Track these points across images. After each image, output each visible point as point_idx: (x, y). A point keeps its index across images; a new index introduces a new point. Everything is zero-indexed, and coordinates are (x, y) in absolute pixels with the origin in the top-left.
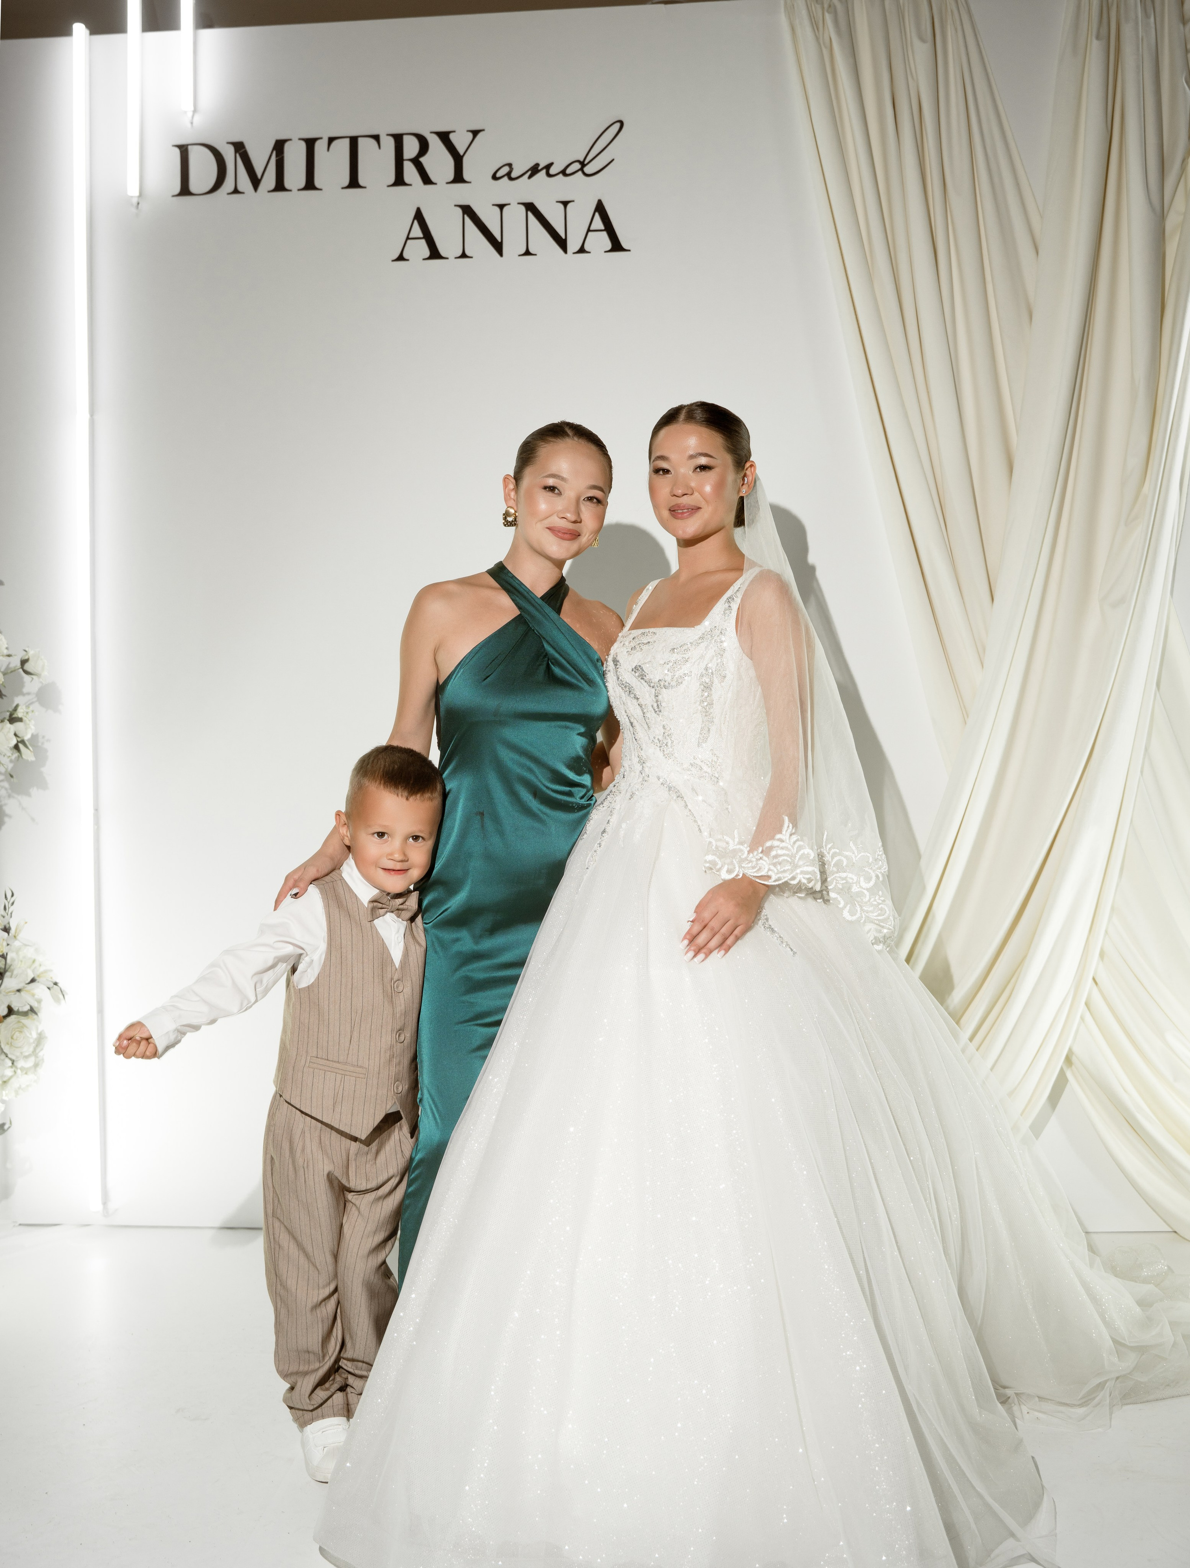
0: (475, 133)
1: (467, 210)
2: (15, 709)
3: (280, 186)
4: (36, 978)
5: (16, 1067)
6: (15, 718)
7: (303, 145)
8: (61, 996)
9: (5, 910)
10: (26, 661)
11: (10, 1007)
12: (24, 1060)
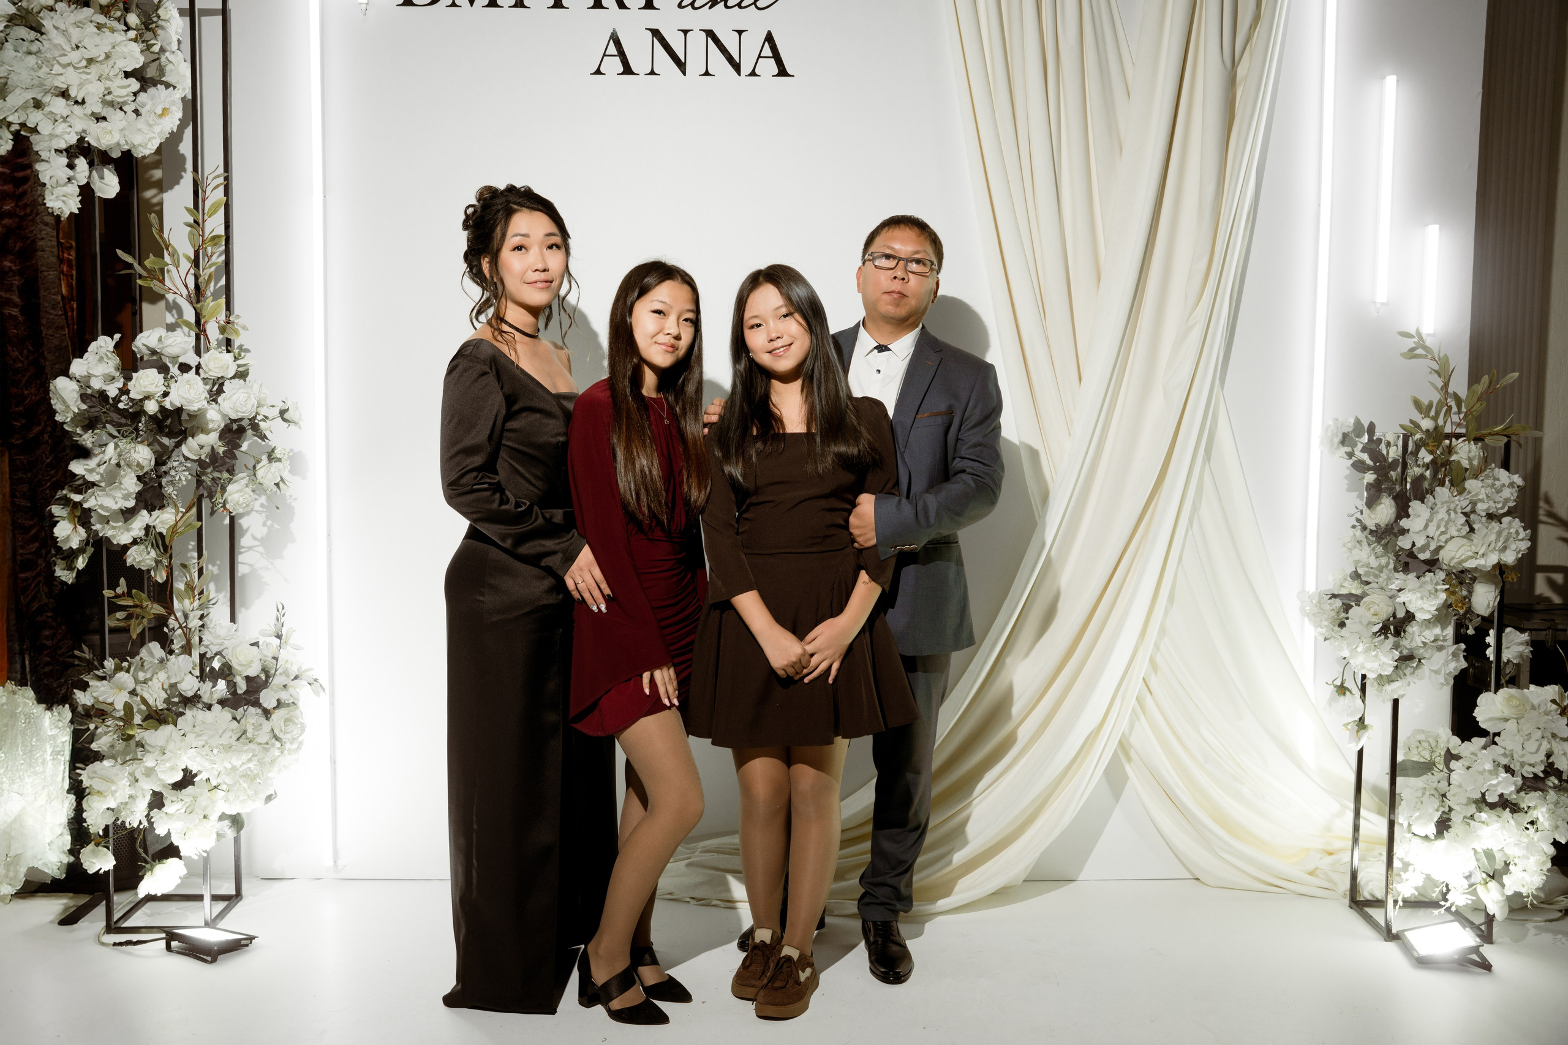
1: (656, 33)
2: (274, 451)
3: (493, 3)
4: (300, 675)
6: (274, 458)
8: (321, 690)
9: (278, 620)
10: (287, 410)
11: (278, 701)
12: (291, 743)
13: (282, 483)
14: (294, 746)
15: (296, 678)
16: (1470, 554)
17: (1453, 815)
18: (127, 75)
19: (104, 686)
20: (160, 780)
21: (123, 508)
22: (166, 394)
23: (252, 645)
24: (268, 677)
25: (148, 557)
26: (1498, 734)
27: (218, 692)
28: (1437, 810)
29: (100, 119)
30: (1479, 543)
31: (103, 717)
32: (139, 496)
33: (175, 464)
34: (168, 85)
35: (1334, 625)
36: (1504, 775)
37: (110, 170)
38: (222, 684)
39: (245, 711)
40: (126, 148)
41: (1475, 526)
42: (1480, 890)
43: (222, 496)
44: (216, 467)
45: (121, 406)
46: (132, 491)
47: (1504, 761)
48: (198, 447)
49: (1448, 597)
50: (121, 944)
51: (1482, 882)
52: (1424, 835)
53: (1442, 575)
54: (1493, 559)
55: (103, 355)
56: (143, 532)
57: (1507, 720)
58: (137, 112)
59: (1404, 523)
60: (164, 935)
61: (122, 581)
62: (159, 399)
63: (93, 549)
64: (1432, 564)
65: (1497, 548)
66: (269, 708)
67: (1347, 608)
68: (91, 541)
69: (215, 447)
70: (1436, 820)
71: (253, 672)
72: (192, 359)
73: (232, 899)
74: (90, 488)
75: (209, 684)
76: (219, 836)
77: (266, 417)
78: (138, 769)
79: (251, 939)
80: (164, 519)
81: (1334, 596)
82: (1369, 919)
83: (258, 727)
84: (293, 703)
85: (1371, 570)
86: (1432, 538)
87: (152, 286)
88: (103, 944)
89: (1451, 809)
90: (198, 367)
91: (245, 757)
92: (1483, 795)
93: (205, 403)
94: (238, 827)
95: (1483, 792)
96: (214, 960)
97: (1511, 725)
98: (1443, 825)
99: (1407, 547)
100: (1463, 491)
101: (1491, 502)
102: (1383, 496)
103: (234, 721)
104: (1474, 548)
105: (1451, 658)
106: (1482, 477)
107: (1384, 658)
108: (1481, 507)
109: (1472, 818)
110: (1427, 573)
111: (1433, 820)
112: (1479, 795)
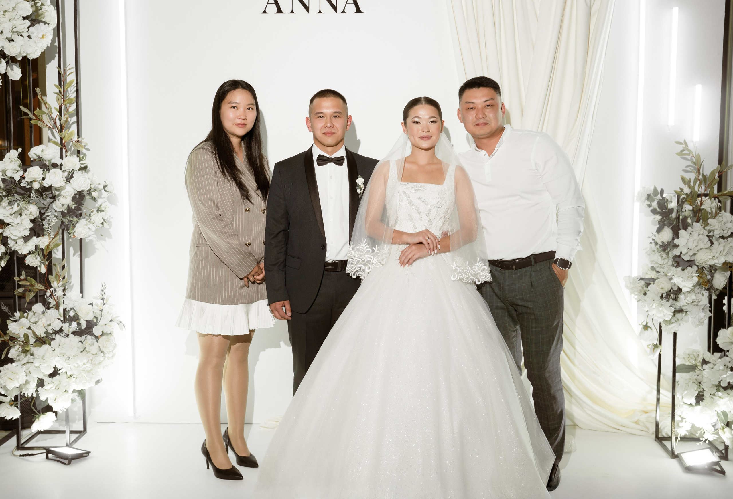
2: (100, 207)
4: (112, 320)
5: (105, 357)
6: (101, 210)
8: (123, 327)
9: (102, 291)
10: (107, 186)
11: (102, 332)
12: (109, 353)
13: (104, 223)
14: (110, 355)
15: (111, 321)
16: (710, 257)
17: (705, 393)
18: (24, 18)
19: (14, 325)
20: (43, 373)
21: (23, 236)
22: (44, 179)
23: (89, 304)
24: (97, 320)
25: (36, 260)
26: (728, 351)
27: (72, 328)
28: (696, 390)
29: (11, 40)
30: (715, 251)
31: (14, 341)
32: (31, 229)
33: (49, 214)
34: (45, 23)
35: (641, 294)
36: (731, 373)
37: (16, 66)
38: (74, 324)
39: (86, 338)
40: (24, 55)
41: (714, 243)
42: (720, 432)
43: (73, 229)
44: (71, 215)
45: (22, 185)
46: (28, 227)
47: (730, 365)
48: (61, 205)
49: (699, 279)
50: (23, 455)
51: (722, 428)
52: (689, 403)
53: (695, 268)
54: (722, 260)
55: (12, 160)
56: (34, 248)
58: (29, 37)
59: (676, 241)
60: (45, 451)
61: (23, 273)
62: (40, 182)
63: (9, 257)
64: (690, 263)
65: (724, 254)
66: (97, 336)
67: (648, 285)
68: (8, 252)
69: (70, 205)
70: (695, 395)
71: (89, 318)
72: (58, 161)
73: (82, 433)
74: (7, 226)
75: (67, 324)
76: (73, 401)
77: (95, 190)
78: (31, 367)
79: (89, 453)
80: (43, 242)
81: (641, 279)
82: (664, 447)
83: (92, 345)
84: (110, 333)
85: (660, 266)
86: (691, 249)
87: (38, 124)
88: (14, 455)
89: (704, 390)
90: (61, 165)
91: (85, 361)
92: (720, 382)
93: (64, 183)
94: (82, 396)
96: (69, 463)
98: (700, 398)
99: (678, 254)
100: (707, 224)
101: (721, 230)
102: (666, 227)
103: (80, 343)
104: (712, 254)
105: (702, 311)
106: (717, 218)
107: (666, 312)
108: (717, 233)
109: (714, 395)
110: (688, 267)
111: (694, 396)
112: (717, 383)
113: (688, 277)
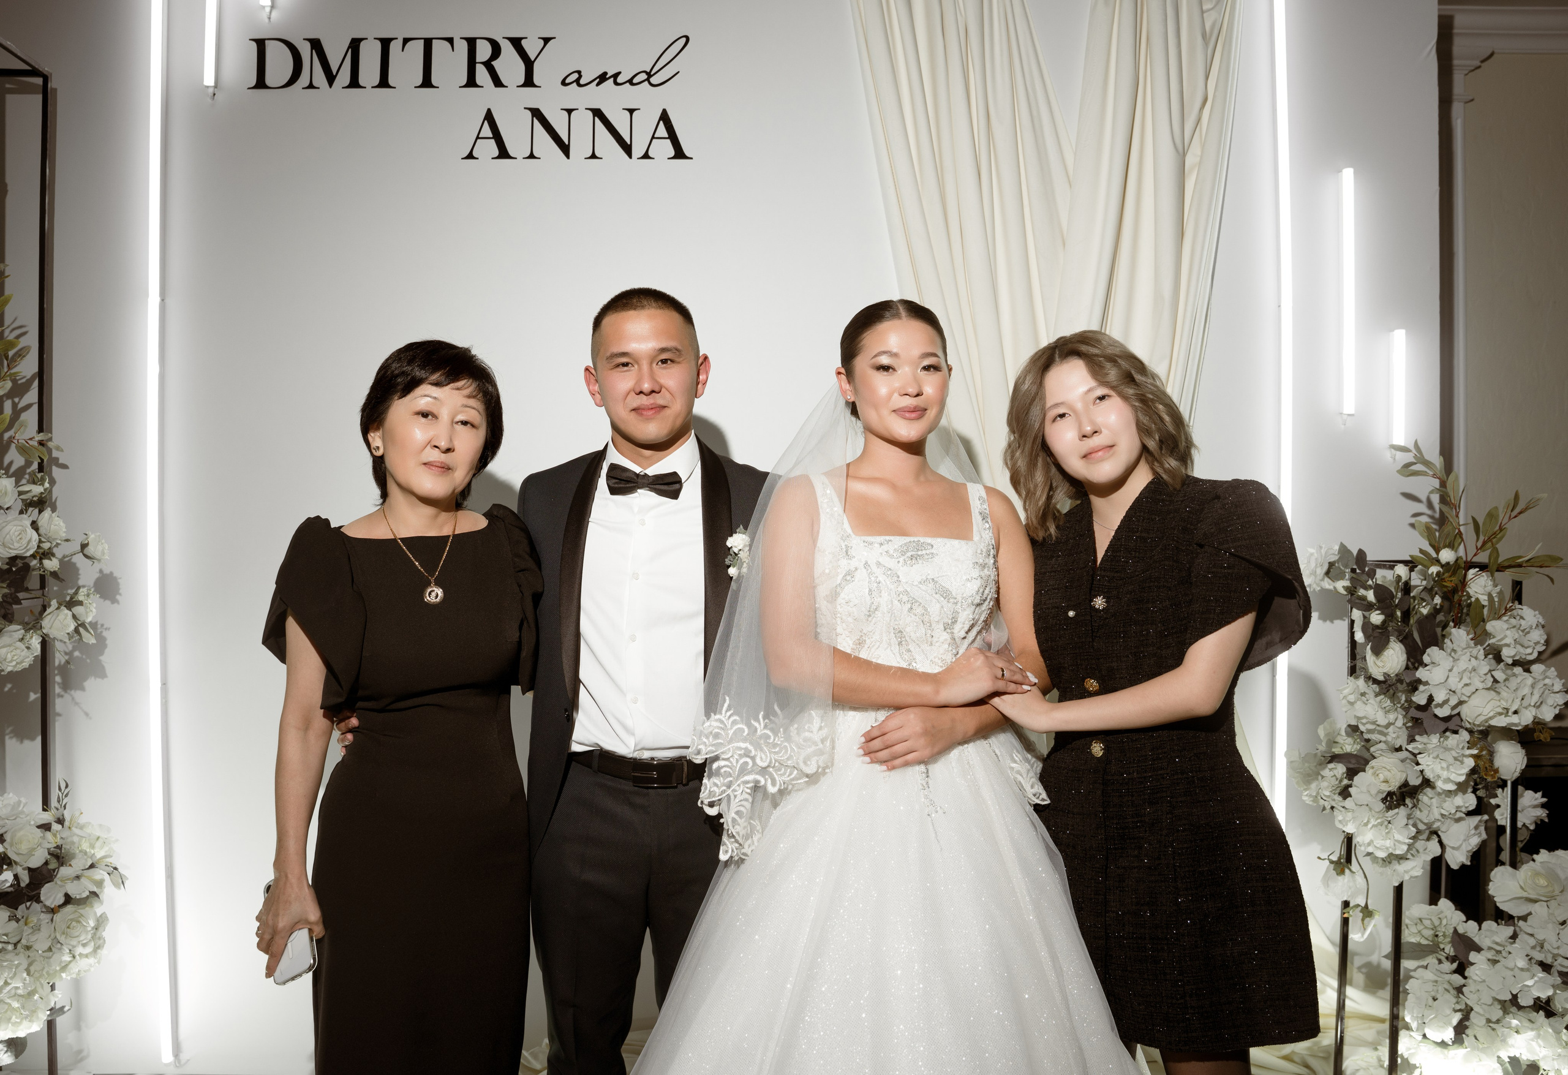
0: (547, 40)
1: (537, 113)
2: (76, 592)
3: (354, 83)
4: (96, 864)
5: (74, 955)
6: (76, 601)
7: (378, 44)
8: (122, 882)
9: (59, 801)
10: (87, 545)
11: (67, 895)
12: (81, 948)
13: (81, 629)
14: (88, 950)
15: (92, 866)
16: (1500, 710)
17: (1474, 1016)
23: (39, 827)
24: (57, 866)
26: (1524, 918)
28: (1455, 1011)
30: (1508, 698)
35: (1335, 794)
36: (1542, 975)
39: (28, 908)
41: (1499, 675)
47: (1539, 956)
49: (1476, 762)
52: (1439, 1041)
53: (1465, 736)
54: (1526, 718)
57: (1535, 901)
59: (1421, 673)
64: (1450, 724)
65: (1532, 704)
66: (53, 904)
67: (1351, 773)
70: (1455, 1022)
71: (36, 862)
77: (55, 554)
81: (1333, 758)
83: (37, 929)
84: (90, 896)
85: (1378, 728)
86: (1454, 692)
89: (1471, 1010)
92: (1515, 997)
95: (1514, 993)
97: (1539, 909)
98: (1460, 1030)
99: (1423, 702)
100: (1487, 635)
101: (1518, 647)
102: (1392, 639)
103: (13, 923)
104: (1504, 704)
105: (1473, 832)
106: (1505, 618)
107: (1398, 837)
108: (1507, 654)
109: (1498, 1021)
110: (1448, 734)
111: (1450, 1023)
112: (1509, 997)
113: (1456, 759)
